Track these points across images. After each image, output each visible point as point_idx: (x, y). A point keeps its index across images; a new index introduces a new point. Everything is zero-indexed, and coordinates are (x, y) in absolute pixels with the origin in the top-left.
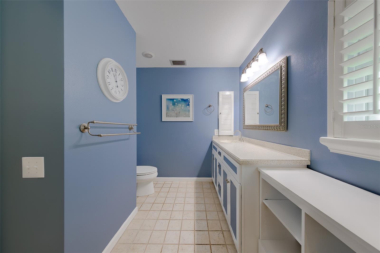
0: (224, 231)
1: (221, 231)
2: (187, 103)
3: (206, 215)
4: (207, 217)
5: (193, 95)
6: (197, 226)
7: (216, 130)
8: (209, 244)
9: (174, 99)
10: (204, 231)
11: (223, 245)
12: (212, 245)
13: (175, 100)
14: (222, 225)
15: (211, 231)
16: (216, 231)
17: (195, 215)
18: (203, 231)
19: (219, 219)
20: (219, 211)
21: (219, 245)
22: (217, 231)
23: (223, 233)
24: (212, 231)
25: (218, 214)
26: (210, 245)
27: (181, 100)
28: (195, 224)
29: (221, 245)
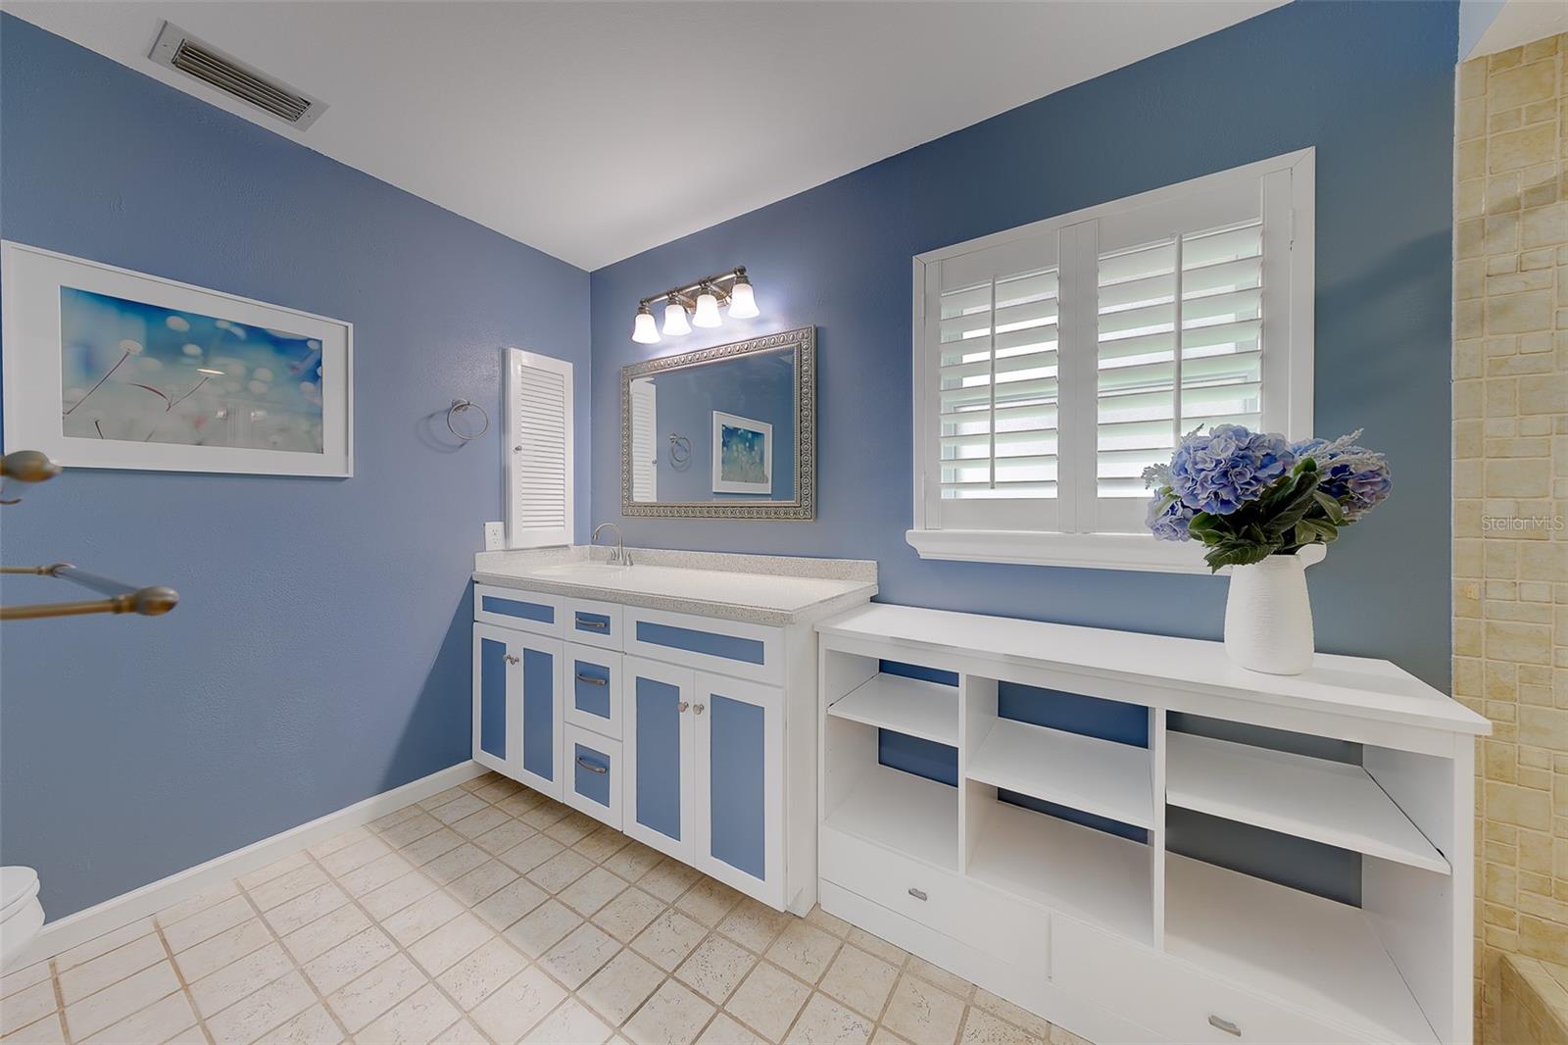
0: (674, 902)
1: (667, 909)
2: (296, 363)
3: (568, 907)
4: (576, 912)
5: (350, 326)
6: (566, 972)
7: (493, 528)
8: (664, 976)
9: (164, 312)
10: (611, 960)
11: (705, 939)
12: (675, 971)
13: (173, 322)
14: (652, 892)
15: (636, 937)
16: (650, 924)
17: (514, 946)
18: (609, 961)
19: (628, 882)
20: (604, 859)
21: (694, 950)
22: (653, 921)
23: (677, 911)
24: (640, 933)
25: (608, 870)
26: (671, 975)
27: (240, 333)
28: (550, 976)
29: (699, 945)
